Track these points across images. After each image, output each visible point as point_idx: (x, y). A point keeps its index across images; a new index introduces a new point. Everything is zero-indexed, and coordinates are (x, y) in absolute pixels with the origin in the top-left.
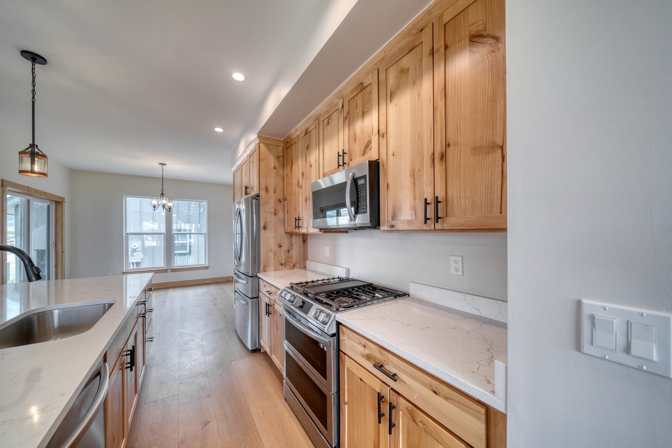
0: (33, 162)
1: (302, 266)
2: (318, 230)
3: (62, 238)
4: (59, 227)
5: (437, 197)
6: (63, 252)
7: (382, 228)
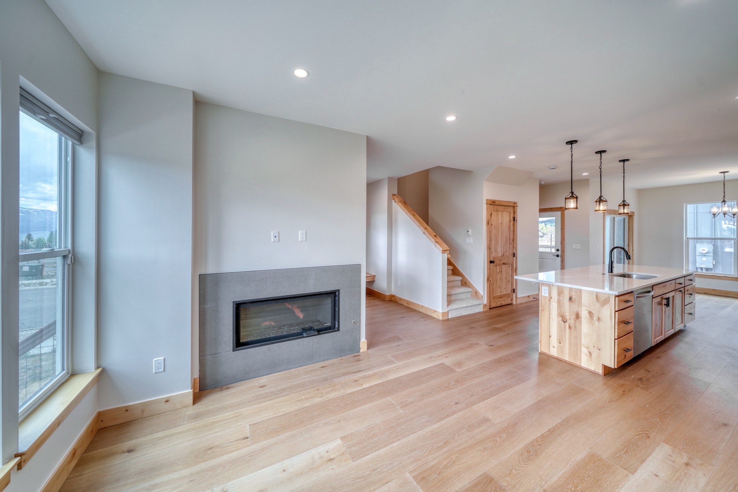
0: (624, 208)
3: (633, 240)
4: (631, 233)
6: (633, 250)
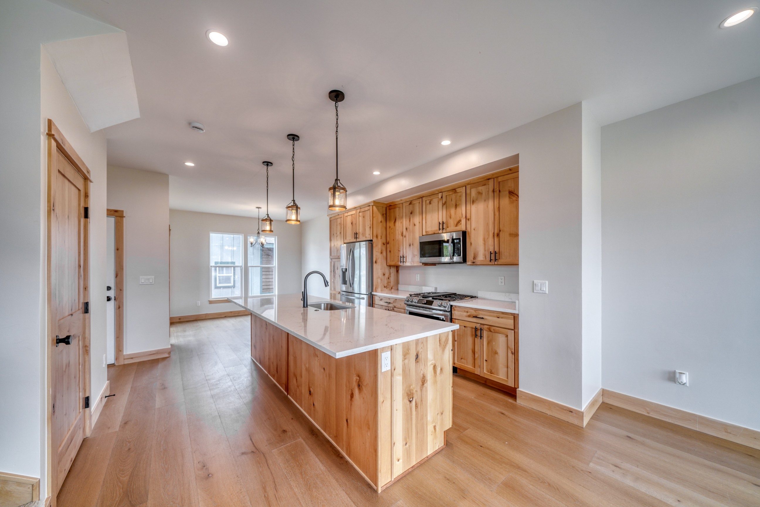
1: (396, 289)
2: (421, 264)
5: (496, 251)
7: (468, 263)
